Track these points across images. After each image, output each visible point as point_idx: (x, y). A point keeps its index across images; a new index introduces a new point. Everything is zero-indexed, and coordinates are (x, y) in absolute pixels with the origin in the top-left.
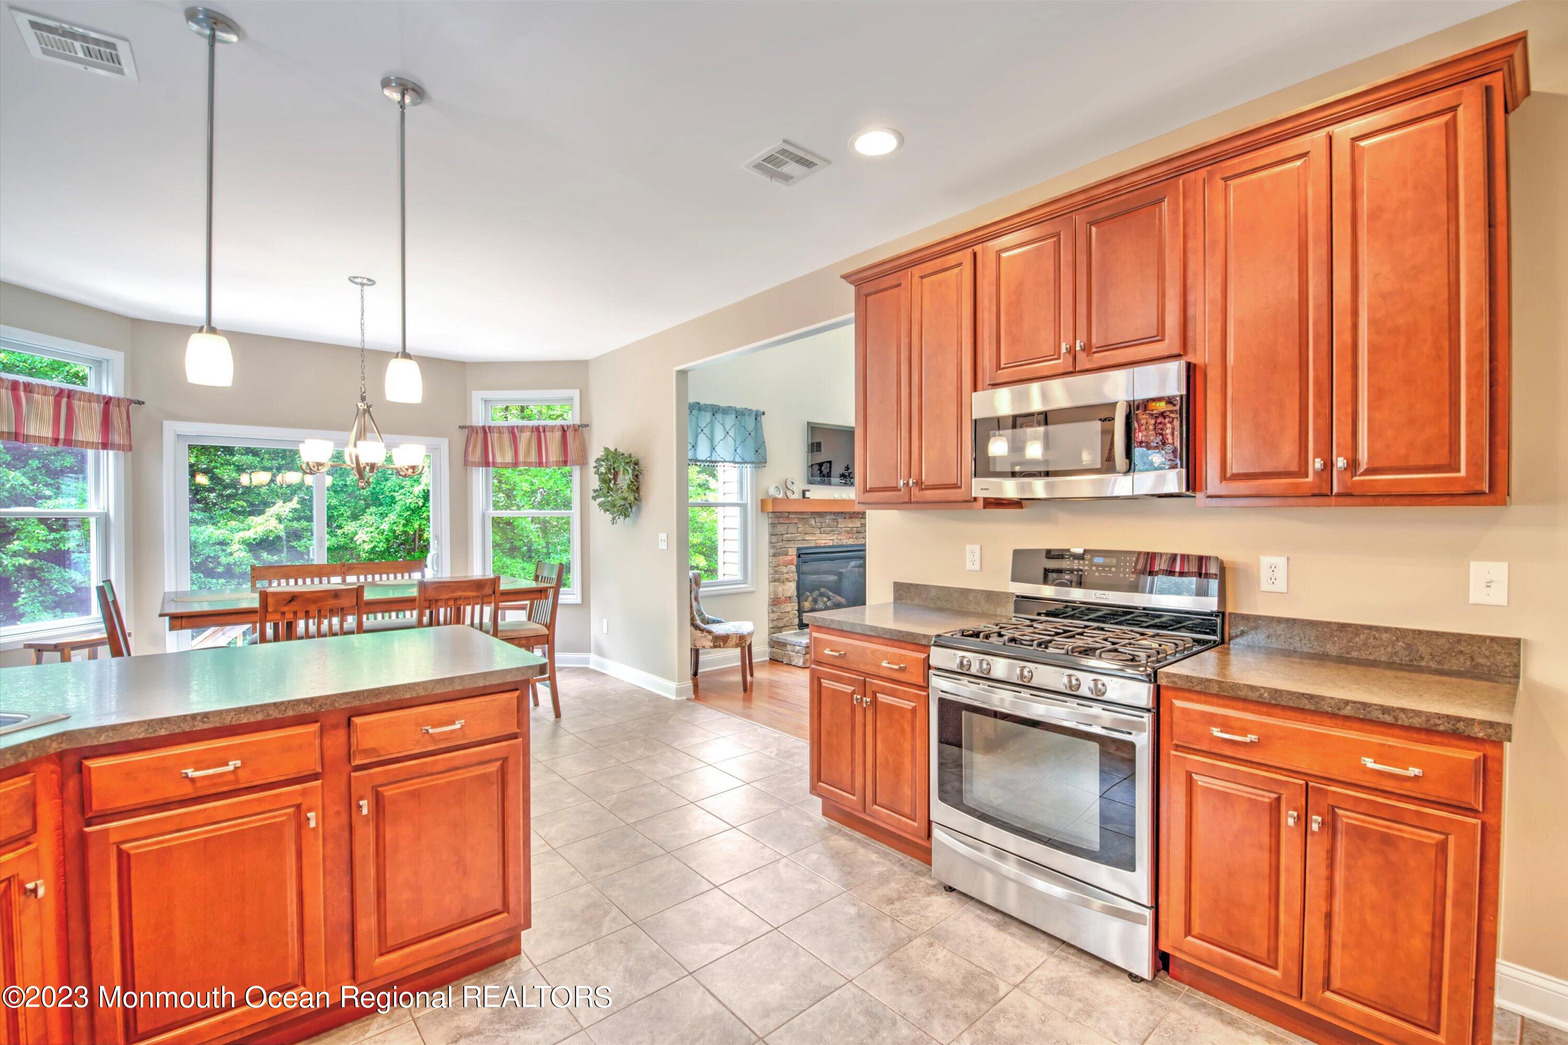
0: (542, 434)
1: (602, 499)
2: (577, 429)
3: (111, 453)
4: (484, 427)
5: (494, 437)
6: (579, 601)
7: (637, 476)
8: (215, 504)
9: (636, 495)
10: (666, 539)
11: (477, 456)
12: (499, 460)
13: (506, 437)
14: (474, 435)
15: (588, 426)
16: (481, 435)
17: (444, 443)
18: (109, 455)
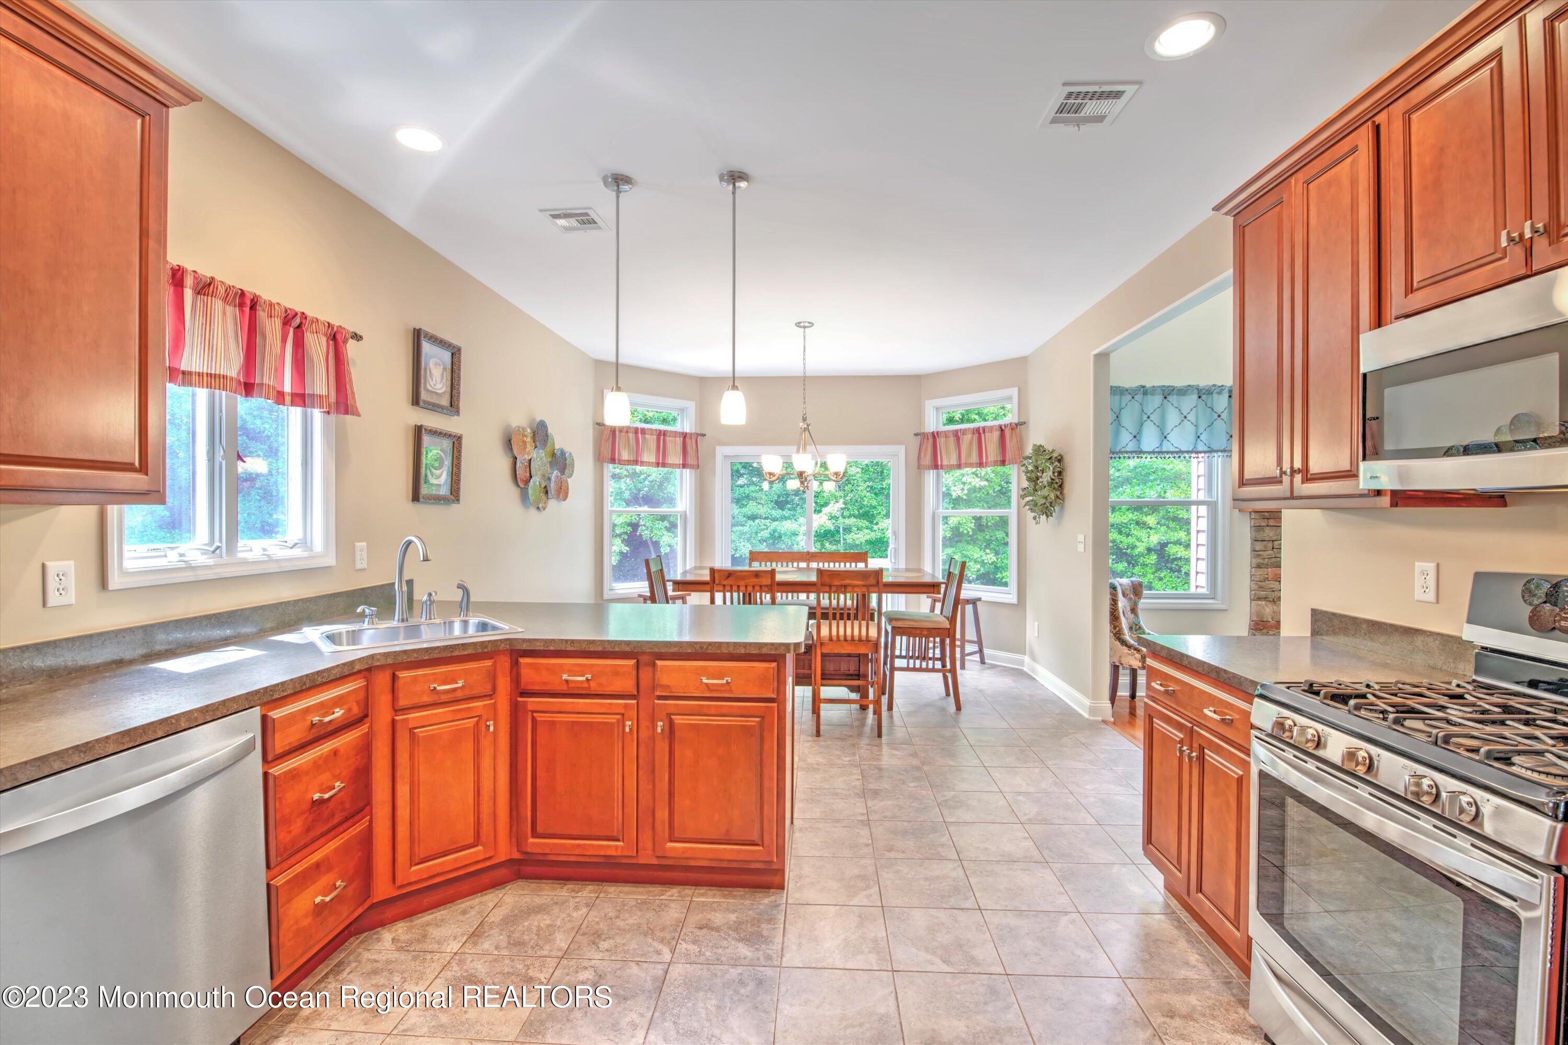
0: (983, 435)
1: (1031, 498)
2: (1014, 427)
3: (688, 470)
4: (933, 433)
5: (941, 441)
6: (1015, 601)
7: (1060, 473)
8: (798, 505)
9: (1058, 493)
10: (1083, 541)
11: (927, 460)
12: (945, 463)
13: (952, 440)
14: (926, 441)
15: (1025, 423)
16: (931, 440)
17: (901, 450)
18: (687, 472)
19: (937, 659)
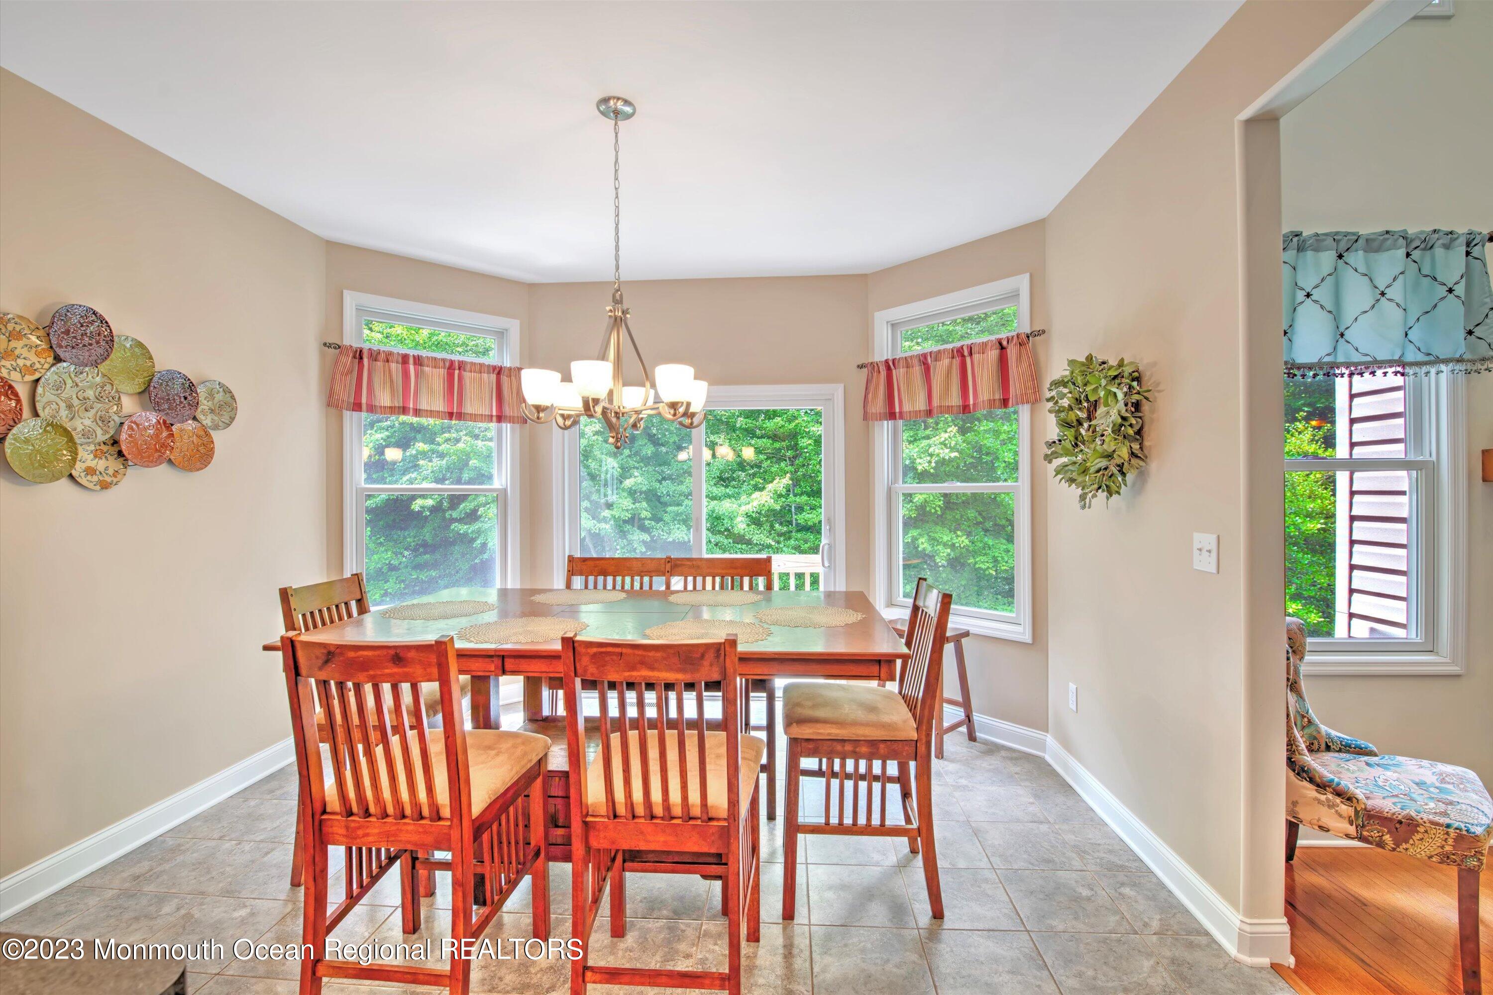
0: (968, 360)
1: (1064, 460)
2: (1023, 340)
4: (887, 361)
5: (899, 374)
6: (1027, 638)
7: (1137, 406)
9: (1136, 446)
10: (1214, 547)
11: (878, 405)
12: (907, 408)
13: (917, 370)
14: (875, 374)
15: (1044, 332)
16: (883, 373)
17: (838, 391)
18: (507, 427)
19: (891, 780)
